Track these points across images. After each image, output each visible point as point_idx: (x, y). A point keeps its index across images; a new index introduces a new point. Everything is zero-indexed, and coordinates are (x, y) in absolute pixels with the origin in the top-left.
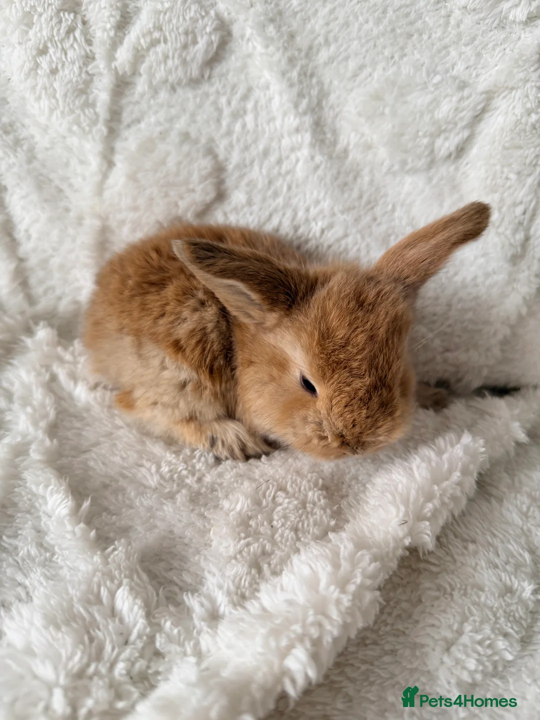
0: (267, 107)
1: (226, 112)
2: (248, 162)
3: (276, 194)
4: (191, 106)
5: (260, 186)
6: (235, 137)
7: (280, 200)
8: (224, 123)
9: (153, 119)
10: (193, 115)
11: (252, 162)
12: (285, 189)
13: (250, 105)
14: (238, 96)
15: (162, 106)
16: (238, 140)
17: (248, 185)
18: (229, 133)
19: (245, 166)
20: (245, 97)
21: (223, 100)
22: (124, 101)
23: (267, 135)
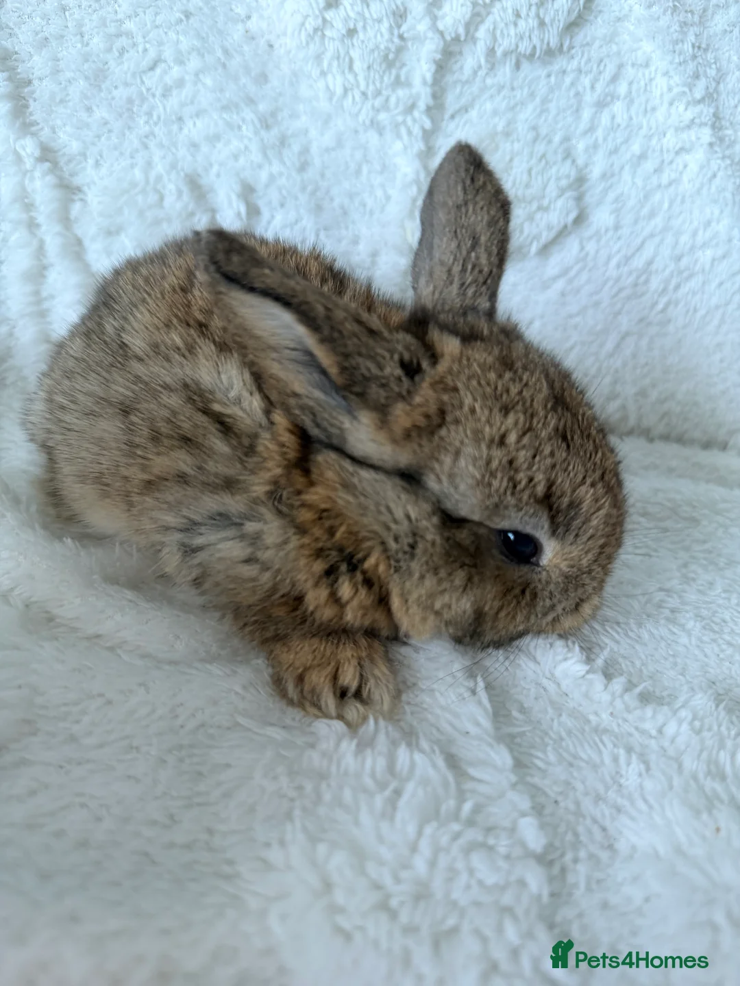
0: (645, 90)
1: (589, 98)
2: (616, 168)
3: (652, 215)
4: (542, 89)
5: (631, 203)
6: (600, 133)
7: (658, 221)
8: (586, 114)
9: (489, 106)
10: (545, 101)
11: (622, 168)
12: (666, 205)
13: (622, 89)
14: (607, 75)
15: (501, 88)
16: (605, 139)
17: (616, 200)
18: (591, 129)
19: (613, 175)
20: (615, 79)
21: (586, 81)
22: (450, 79)
23: (644, 131)
